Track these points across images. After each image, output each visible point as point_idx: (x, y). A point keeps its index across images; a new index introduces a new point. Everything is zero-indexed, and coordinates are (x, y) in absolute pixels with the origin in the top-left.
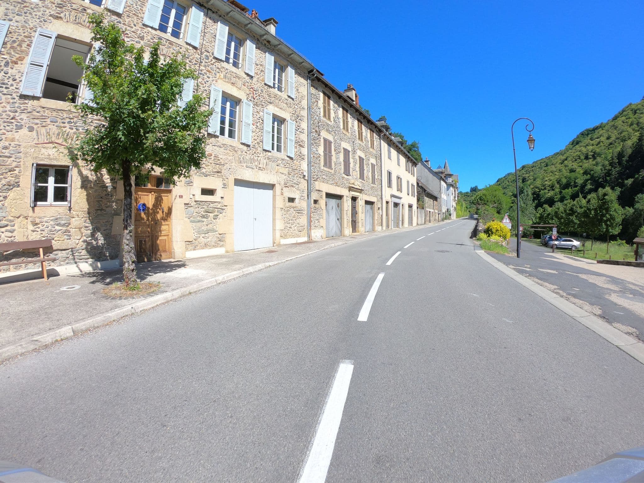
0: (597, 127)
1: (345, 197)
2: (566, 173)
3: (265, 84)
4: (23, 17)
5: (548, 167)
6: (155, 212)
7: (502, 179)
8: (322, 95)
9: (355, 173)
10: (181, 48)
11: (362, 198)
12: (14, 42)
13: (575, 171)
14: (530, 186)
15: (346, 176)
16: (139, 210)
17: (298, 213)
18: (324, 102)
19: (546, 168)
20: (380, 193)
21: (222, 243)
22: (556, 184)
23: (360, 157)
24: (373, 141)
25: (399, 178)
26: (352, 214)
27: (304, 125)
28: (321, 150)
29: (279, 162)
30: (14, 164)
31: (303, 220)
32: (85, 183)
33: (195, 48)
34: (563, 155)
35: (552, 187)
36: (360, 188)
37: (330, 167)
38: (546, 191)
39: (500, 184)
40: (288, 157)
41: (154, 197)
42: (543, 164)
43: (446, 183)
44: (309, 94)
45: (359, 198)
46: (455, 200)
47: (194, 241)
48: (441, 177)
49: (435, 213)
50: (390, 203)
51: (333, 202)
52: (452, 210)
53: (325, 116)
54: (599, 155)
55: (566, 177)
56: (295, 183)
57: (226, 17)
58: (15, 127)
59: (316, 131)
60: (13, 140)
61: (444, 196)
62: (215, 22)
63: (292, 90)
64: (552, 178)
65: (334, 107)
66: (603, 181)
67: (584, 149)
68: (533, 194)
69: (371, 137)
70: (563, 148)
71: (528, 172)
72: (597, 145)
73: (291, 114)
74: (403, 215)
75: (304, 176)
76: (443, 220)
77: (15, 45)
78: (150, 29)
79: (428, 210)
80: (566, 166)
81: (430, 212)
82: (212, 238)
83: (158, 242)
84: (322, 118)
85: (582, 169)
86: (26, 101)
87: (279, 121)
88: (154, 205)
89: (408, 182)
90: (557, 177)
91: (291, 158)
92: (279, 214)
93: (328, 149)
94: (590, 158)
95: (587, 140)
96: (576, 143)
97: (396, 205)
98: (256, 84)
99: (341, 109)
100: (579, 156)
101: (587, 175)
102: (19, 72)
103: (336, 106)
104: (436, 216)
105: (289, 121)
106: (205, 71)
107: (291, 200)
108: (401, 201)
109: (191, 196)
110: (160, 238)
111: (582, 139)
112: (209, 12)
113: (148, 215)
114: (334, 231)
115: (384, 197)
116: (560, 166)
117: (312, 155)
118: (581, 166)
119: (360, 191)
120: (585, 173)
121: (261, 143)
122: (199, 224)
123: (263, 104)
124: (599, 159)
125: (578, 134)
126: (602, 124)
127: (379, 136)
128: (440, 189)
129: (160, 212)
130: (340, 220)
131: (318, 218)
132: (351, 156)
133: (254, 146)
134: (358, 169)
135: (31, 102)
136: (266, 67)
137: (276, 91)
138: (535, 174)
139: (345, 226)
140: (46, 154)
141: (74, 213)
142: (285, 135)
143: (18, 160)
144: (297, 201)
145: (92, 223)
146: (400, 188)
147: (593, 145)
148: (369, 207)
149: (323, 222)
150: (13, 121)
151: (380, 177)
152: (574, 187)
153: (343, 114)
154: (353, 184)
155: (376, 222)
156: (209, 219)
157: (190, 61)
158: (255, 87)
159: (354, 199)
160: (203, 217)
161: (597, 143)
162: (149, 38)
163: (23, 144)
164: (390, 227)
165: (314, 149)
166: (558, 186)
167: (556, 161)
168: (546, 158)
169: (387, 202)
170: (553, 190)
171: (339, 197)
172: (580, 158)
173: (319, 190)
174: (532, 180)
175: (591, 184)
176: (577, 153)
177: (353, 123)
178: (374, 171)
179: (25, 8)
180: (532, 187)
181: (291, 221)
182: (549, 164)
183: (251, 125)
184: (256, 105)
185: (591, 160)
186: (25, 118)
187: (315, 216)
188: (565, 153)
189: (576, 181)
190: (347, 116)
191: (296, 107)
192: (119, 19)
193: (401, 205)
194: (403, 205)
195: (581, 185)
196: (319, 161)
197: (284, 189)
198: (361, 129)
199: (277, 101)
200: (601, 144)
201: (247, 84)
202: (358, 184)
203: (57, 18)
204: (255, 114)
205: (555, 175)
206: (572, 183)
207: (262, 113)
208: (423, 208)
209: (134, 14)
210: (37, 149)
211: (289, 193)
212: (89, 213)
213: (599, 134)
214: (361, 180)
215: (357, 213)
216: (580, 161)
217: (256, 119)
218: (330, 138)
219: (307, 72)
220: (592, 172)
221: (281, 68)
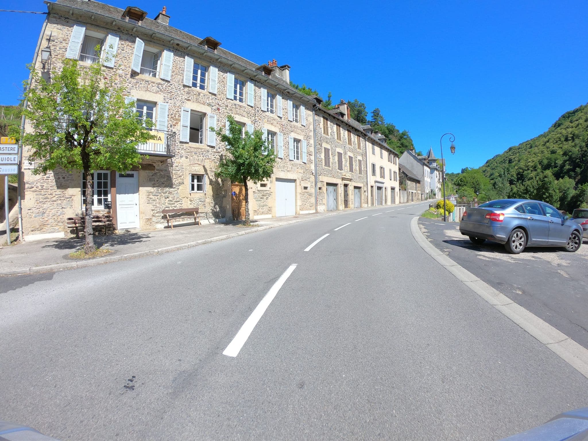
0: (577, 109)
1: (339, 185)
2: (547, 154)
3: (289, 121)
4: (173, 100)
5: (532, 149)
6: (240, 196)
7: (490, 160)
8: (322, 119)
9: (346, 168)
10: (245, 108)
11: (351, 185)
12: (172, 114)
13: (556, 152)
14: (514, 167)
15: (339, 171)
16: (232, 195)
17: (310, 196)
18: (324, 124)
19: (530, 150)
20: (366, 180)
21: (270, 212)
22: (538, 165)
23: (350, 157)
24: (360, 143)
25: (382, 168)
26: (344, 196)
27: (312, 142)
28: (323, 156)
29: (298, 166)
30: (181, 174)
31: (313, 200)
32: (211, 182)
33: (252, 107)
34: (545, 137)
35: (535, 168)
36: (350, 178)
37: (329, 166)
38: (529, 171)
39: (489, 166)
40: (303, 162)
41: (239, 188)
42: (528, 146)
43: (429, 168)
44: (314, 120)
45: (350, 185)
46: (439, 182)
47: (257, 211)
48: (424, 163)
49: (418, 193)
50: (374, 187)
51: (331, 188)
52: (436, 191)
53: (324, 133)
54: (578, 137)
55: (547, 159)
56: (307, 178)
57: (265, 83)
58: (180, 157)
59: (319, 144)
60: (180, 163)
61: (427, 179)
62: (259, 88)
63: (304, 120)
64: (535, 159)
65: (330, 125)
66: (580, 162)
67: (564, 131)
68: (518, 174)
69: (358, 141)
70: (547, 130)
71: (514, 153)
72: (576, 127)
73: (304, 136)
74: (386, 196)
75: (313, 173)
76: (426, 199)
77: (173, 116)
78: (230, 100)
79: (411, 191)
80: (548, 148)
81: (412, 193)
82: (265, 209)
83: (241, 211)
84: (323, 135)
85: (562, 150)
86: (183, 144)
87: (297, 141)
88: (239, 192)
89: (390, 170)
90: (539, 158)
91: (305, 163)
92: (299, 196)
93: (327, 154)
94: (570, 140)
95: (567, 123)
96: (557, 125)
97: (379, 188)
98: (284, 122)
99: (335, 126)
100: (560, 138)
101: (566, 156)
102: (178, 130)
103: (332, 124)
104: (419, 196)
105: (303, 141)
106: (258, 119)
107: (306, 188)
108: (384, 186)
109: (256, 188)
110: (242, 209)
111: (563, 121)
112: (256, 82)
113: (236, 197)
114: (332, 207)
115: (369, 183)
116: (542, 148)
117: (317, 160)
118: (561, 148)
119: (350, 180)
120: (565, 154)
121: (288, 156)
122: (259, 202)
123: (288, 133)
124: (577, 141)
125: (560, 116)
126: (581, 106)
127: (365, 139)
128: (424, 173)
129: (242, 196)
130: (336, 199)
131: (321, 198)
132: (343, 157)
133: (285, 158)
134: (348, 165)
135: (185, 145)
136: (289, 109)
137: (294, 123)
138: (520, 155)
139: (340, 203)
140: (194, 169)
141: (207, 196)
142: (301, 149)
143: (183, 172)
144: (309, 188)
145: (214, 201)
146: (383, 175)
147: (572, 127)
148: (357, 190)
149: (325, 201)
150: (178, 154)
151: (365, 169)
152: (554, 168)
153: (337, 128)
154: (345, 175)
155: (363, 201)
156: (264, 199)
157: (250, 115)
158: (283, 123)
159: (346, 186)
160: (261, 198)
161: (576, 125)
162: (230, 105)
163: (184, 165)
164: (374, 205)
165: (319, 156)
166: (540, 167)
167: (539, 143)
168: (531, 140)
169: (372, 187)
170: (536, 170)
171: (335, 185)
172: (560, 140)
173: (322, 181)
174: (517, 162)
175: (569, 164)
176: (558, 135)
177: (344, 134)
178: (361, 165)
179: (173, 96)
180: (516, 168)
181: (305, 201)
182: (533, 146)
183: (283, 147)
184: (284, 134)
185: (570, 142)
186: (183, 152)
187: (320, 197)
188: (548, 135)
189: (556, 162)
190: (340, 129)
191: (307, 131)
192: (216, 97)
193: (384, 189)
194: (385, 188)
195: (561, 165)
196: (322, 163)
197: (301, 182)
198: (351, 137)
199: (295, 130)
200: (580, 126)
201: (279, 122)
202: (348, 175)
203: (189, 100)
204: (284, 140)
205: (538, 156)
206: (553, 164)
207: (287, 139)
208: (406, 190)
209: (222, 93)
210: (190, 167)
211: (304, 184)
212: (213, 196)
213: (578, 117)
214: (351, 172)
215: (348, 195)
216: (560, 142)
217: (285, 142)
218: (328, 147)
219: (312, 106)
220: (570, 153)
221: (296, 107)
